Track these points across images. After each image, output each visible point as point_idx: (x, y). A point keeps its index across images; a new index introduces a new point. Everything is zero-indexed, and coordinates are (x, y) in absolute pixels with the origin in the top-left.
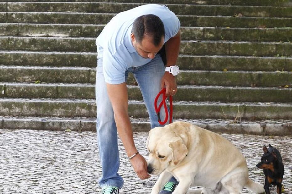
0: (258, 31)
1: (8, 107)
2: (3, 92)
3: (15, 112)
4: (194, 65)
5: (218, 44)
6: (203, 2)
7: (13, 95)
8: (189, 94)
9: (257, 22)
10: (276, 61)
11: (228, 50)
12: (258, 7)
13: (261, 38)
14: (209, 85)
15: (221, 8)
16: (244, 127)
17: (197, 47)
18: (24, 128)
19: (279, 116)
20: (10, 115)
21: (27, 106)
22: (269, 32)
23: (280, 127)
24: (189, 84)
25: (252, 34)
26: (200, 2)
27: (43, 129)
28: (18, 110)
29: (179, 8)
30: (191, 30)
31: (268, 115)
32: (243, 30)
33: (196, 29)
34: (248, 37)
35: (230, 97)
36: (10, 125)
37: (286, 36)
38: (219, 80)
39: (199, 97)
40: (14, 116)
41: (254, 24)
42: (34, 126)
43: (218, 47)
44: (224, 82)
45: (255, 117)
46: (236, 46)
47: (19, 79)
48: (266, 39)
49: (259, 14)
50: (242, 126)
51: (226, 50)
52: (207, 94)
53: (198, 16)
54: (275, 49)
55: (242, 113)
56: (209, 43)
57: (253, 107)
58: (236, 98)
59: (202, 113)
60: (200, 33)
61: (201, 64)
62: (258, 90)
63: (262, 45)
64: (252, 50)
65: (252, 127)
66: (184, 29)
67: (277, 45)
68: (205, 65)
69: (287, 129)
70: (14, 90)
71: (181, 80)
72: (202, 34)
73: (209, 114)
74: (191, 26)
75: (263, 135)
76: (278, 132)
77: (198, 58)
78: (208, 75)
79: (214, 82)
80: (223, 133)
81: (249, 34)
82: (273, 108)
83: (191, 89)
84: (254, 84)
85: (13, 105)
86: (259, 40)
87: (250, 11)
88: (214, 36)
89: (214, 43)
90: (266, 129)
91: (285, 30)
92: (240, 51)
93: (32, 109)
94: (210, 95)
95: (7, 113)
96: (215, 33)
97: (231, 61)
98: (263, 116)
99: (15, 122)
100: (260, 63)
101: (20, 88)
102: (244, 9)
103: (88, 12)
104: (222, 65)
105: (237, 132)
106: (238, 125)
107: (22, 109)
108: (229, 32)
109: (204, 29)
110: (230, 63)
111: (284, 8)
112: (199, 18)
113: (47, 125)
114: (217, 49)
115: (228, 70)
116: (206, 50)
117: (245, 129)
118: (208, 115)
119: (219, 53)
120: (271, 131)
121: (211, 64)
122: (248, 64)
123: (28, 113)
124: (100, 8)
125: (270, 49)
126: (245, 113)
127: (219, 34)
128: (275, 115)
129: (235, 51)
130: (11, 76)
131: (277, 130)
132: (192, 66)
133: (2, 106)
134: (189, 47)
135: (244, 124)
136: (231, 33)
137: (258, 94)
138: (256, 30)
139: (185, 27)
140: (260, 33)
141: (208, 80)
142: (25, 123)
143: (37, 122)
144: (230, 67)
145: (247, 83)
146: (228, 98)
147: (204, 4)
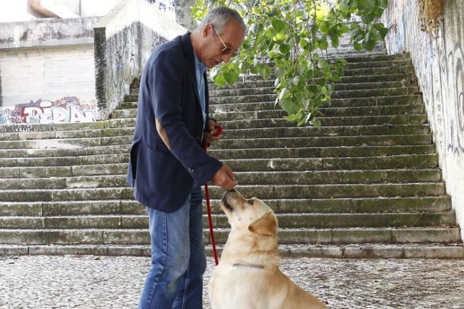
0: (375, 159)
1: (118, 237)
2: (120, 224)
3: (125, 241)
4: (303, 193)
5: (331, 173)
6: (335, 134)
7: (129, 226)
8: (285, 221)
9: (379, 150)
10: (381, 188)
11: (341, 178)
12: (384, 136)
13: (378, 165)
14: (310, 213)
15: (349, 139)
16: (325, 251)
17: (310, 177)
18: (125, 255)
19: (365, 240)
20: (120, 243)
21: (134, 235)
22: (386, 160)
23: (359, 250)
24: (292, 212)
25: (370, 163)
26: (332, 134)
27: (142, 255)
28: (126, 239)
29: (308, 141)
30: (310, 161)
31: (355, 239)
32: (360, 159)
33: (316, 160)
34: (366, 166)
35: (324, 222)
36: (113, 252)
37: (403, 163)
38: (321, 207)
39: (295, 223)
40: (123, 244)
41: (376, 153)
42: (134, 253)
43: (331, 176)
44: (325, 209)
45: (342, 242)
46: (349, 175)
47: (139, 211)
48: (384, 167)
49: (385, 143)
50: (322, 250)
51: (339, 179)
52: (303, 221)
53: (321, 148)
54: (386, 176)
55: (330, 238)
56: (322, 173)
57: (341, 232)
58: (331, 224)
59: (292, 238)
60: (319, 163)
61: (309, 192)
62: (351, 216)
63: (375, 173)
64: (364, 177)
65: (332, 251)
66: (304, 160)
67: (388, 172)
68: (314, 194)
69: (365, 252)
70: (129, 221)
71: (285, 208)
72: (321, 164)
73: (298, 239)
74: (315, 157)
75: (342, 258)
76: (357, 255)
77: (307, 187)
78: (309, 203)
79: (316, 209)
80: (304, 257)
81: (366, 163)
82: (360, 233)
83: (288, 216)
84: (354, 210)
85: (122, 235)
86: (376, 168)
87: (377, 140)
88: (332, 166)
89: (327, 173)
90: (345, 252)
91: (402, 157)
92: (353, 179)
93: (139, 238)
94: (305, 221)
95: (118, 242)
96: (333, 163)
97: (338, 188)
98: (350, 240)
99: (118, 249)
100: (366, 190)
101: (134, 219)
102: (371, 139)
103: (223, 148)
104: (329, 193)
105: (317, 256)
106: (319, 248)
107: (130, 238)
108: (347, 161)
109: (323, 160)
110: (337, 191)
111: (411, 137)
112: (322, 149)
113: (145, 252)
114: (330, 178)
115: (334, 198)
116: (320, 179)
117: (325, 253)
118: (297, 241)
119: (332, 182)
120: (350, 254)
121: (319, 192)
122: (355, 191)
123: (135, 242)
124: (234, 144)
125: (382, 176)
126: (332, 237)
127: (338, 164)
128: (362, 239)
129: (348, 179)
130: (132, 209)
131: (356, 253)
132: (301, 195)
133: (113, 235)
134: (304, 177)
135: (325, 248)
136: (349, 162)
137: (351, 220)
138: (373, 158)
139: (305, 159)
140: (377, 161)
141: (310, 208)
142: (126, 250)
143: (137, 249)
144: (338, 195)
145: (348, 209)
146: (323, 224)
147: (336, 136)
